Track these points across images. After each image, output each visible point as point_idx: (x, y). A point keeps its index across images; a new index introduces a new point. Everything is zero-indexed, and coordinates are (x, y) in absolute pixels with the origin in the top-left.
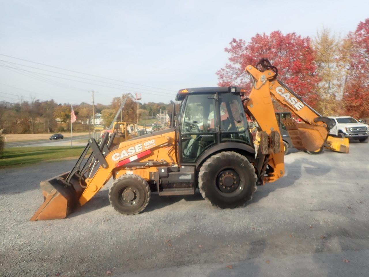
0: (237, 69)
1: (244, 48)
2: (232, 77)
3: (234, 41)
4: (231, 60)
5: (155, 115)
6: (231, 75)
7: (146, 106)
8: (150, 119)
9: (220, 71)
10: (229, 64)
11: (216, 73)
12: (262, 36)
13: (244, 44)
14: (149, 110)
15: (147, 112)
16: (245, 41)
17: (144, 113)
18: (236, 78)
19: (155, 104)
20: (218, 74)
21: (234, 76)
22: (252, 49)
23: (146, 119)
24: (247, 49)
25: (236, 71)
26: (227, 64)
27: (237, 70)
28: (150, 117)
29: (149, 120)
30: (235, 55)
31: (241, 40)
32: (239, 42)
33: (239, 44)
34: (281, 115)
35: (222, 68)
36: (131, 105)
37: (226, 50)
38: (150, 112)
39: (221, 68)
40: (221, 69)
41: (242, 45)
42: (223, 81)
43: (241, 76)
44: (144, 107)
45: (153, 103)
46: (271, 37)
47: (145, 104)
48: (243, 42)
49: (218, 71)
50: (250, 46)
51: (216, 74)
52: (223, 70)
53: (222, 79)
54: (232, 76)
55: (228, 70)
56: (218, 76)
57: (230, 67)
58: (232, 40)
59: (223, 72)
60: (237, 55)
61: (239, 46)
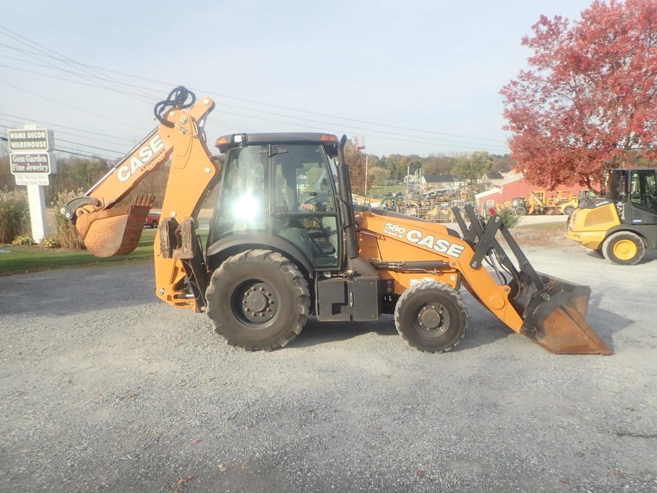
0: (545, 79)
1: (564, 34)
2: (535, 99)
3: (544, 21)
4: (533, 61)
5: (401, 177)
6: (531, 93)
7: (386, 161)
8: (392, 185)
9: (509, 85)
10: (526, 71)
11: (499, 91)
12: (608, 5)
13: (565, 25)
14: (390, 169)
15: (387, 172)
16: (566, 20)
17: (382, 173)
18: (544, 101)
19: (401, 157)
20: (503, 93)
21: (538, 96)
22: (582, 35)
23: (384, 185)
24: (571, 35)
25: (542, 85)
26: (522, 71)
27: (545, 83)
28: (391, 182)
29: (387, 187)
30: (542, 51)
31: (558, 18)
32: (553, 22)
33: (553, 27)
34: (632, 174)
35: (514, 80)
36: (357, 159)
37: (525, 41)
38: (392, 173)
39: (511, 81)
40: (509, 83)
41: (561, 27)
42: (515, 106)
43: (553, 94)
44: (382, 163)
45: (398, 155)
46: (628, 6)
47: (384, 158)
48: (563, 21)
49: (505, 87)
50: (578, 30)
51: (500, 93)
52: (515, 83)
53: (512, 103)
54: (533, 96)
55: (526, 84)
56: (504, 98)
57: (529, 76)
58: (539, 19)
59: (515, 89)
60: (547, 52)
61: (554, 32)
